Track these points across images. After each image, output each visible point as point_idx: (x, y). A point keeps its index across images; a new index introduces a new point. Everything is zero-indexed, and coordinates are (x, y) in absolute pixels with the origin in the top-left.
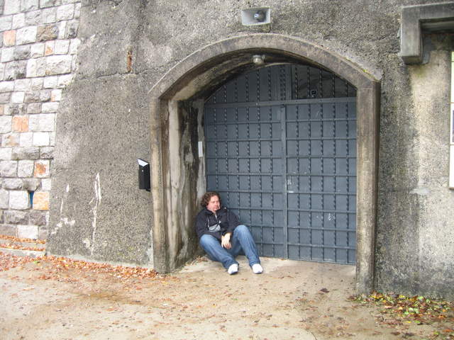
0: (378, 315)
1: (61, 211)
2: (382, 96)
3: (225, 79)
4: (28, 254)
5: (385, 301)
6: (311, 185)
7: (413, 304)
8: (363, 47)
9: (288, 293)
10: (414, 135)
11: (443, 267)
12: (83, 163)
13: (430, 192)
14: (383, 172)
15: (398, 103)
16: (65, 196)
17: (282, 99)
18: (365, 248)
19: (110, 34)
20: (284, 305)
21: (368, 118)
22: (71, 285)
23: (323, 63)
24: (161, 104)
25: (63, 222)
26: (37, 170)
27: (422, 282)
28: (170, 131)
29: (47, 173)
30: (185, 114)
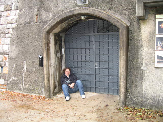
0: (126, 116)
1: (12, 74)
2: (130, 32)
3: (72, 25)
5: (129, 110)
6: (104, 65)
7: (140, 111)
8: (123, 13)
9: (93, 106)
10: (141, 47)
11: (152, 97)
12: (20, 56)
13: (147, 69)
14: (130, 61)
15: (136, 34)
16: (13, 68)
17: (93, 33)
18: (122, 90)
19: (30, 8)
20: (91, 111)
21: (124, 40)
22: (13, 102)
23: (107, 19)
24: (47, 35)
25: (12, 78)
26: (4, 59)
27: (144, 103)
28: (51, 45)
29: (8, 60)
30: (57, 38)
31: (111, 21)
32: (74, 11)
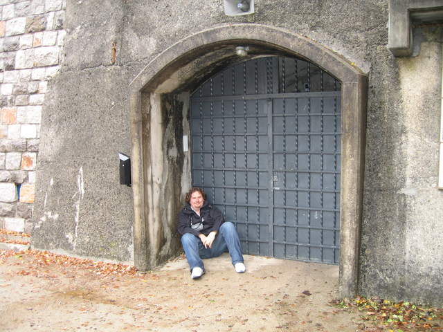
0: (359, 322)
1: (45, 206)
2: (370, 90)
3: (210, 72)
4: (12, 248)
5: (368, 307)
6: (297, 182)
7: (398, 310)
8: (351, 39)
9: (268, 295)
10: (402, 132)
12: (67, 156)
13: (418, 192)
14: (370, 170)
15: (386, 98)
16: (49, 189)
17: (268, 93)
18: (349, 250)
19: (95, 24)
20: (262, 308)
21: (353, 114)
22: (49, 281)
23: (307, 55)
24: (142, 97)
25: (47, 216)
26: (24, 162)
27: (408, 287)
28: (152, 125)
29: (34, 165)
30: (169, 107)
31: (318, 62)
32: (217, 34)
